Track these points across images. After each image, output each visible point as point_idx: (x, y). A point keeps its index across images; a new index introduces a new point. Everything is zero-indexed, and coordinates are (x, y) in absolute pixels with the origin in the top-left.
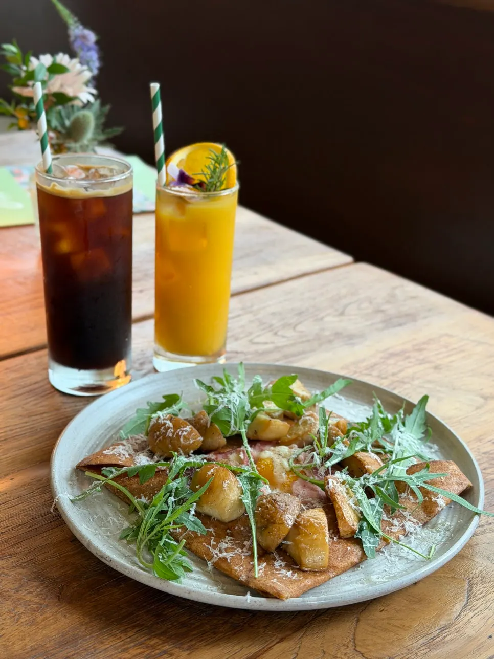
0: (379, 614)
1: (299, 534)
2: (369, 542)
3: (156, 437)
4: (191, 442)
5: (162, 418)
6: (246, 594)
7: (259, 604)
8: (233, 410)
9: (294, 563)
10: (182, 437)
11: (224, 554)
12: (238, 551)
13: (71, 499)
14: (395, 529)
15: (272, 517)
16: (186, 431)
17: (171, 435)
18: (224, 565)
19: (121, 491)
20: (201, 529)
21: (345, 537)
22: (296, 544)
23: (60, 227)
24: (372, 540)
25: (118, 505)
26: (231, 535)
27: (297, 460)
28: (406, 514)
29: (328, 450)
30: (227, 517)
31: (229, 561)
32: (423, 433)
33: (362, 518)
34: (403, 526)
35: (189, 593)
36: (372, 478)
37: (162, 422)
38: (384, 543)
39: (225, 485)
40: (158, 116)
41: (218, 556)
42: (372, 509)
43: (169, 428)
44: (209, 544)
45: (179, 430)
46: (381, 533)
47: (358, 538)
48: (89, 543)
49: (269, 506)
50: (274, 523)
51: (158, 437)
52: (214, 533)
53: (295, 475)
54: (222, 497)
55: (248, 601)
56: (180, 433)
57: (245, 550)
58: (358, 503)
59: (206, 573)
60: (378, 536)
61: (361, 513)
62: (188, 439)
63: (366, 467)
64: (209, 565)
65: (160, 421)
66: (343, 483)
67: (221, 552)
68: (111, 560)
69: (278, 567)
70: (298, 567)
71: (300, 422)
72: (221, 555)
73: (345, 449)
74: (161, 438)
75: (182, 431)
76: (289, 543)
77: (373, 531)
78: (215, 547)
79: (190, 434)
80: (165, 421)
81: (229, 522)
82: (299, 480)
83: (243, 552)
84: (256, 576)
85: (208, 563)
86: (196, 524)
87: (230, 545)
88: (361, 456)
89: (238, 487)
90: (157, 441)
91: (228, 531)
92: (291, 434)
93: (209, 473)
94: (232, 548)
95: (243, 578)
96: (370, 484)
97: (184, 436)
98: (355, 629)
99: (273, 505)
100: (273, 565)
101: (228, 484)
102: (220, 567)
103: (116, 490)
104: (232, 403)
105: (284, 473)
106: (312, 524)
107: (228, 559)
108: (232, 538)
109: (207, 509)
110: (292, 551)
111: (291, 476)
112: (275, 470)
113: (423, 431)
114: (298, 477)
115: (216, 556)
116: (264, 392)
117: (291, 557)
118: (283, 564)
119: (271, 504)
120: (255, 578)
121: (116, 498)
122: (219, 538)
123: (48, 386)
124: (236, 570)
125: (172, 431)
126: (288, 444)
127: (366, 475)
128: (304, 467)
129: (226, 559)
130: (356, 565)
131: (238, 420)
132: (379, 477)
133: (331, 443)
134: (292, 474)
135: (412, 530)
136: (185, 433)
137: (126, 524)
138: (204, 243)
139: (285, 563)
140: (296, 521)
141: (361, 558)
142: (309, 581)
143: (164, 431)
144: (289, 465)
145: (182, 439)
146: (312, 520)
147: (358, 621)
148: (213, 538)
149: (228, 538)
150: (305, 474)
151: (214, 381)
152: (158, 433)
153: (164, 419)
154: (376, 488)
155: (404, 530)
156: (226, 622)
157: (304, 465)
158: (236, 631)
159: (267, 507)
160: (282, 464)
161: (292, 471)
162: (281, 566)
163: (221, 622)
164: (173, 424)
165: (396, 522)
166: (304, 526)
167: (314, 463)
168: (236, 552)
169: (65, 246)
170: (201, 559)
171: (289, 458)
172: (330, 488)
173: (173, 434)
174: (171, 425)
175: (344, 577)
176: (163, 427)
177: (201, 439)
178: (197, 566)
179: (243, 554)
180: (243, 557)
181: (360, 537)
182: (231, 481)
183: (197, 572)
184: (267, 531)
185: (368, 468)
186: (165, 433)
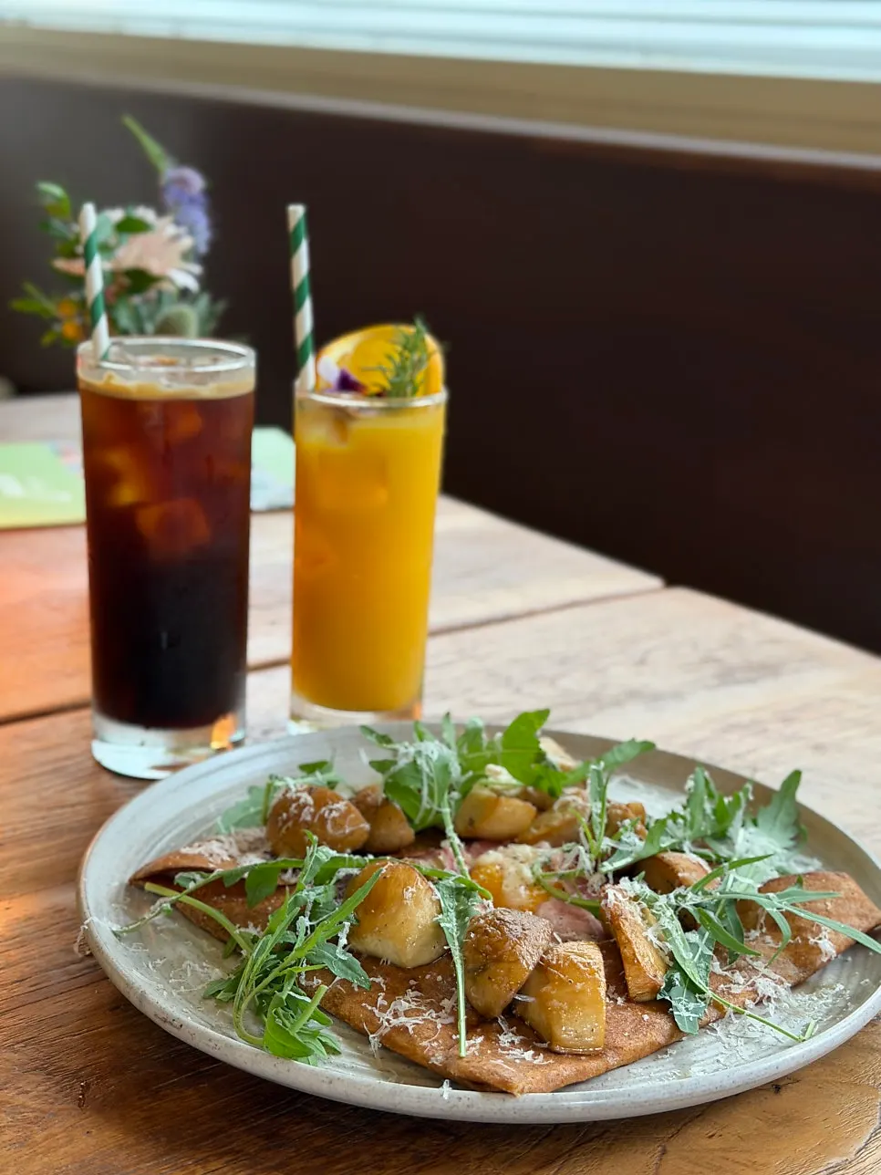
0: (705, 1142)
1: (547, 982)
2: (684, 1009)
3: (280, 824)
4: (347, 831)
5: (294, 789)
6: (441, 1085)
7: (467, 1103)
8: (426, 769)
9: (538, 1037)
10: (329, 822)
11: (403, 1019)
12: (430, 1014)
13: (114, 929)
14: (736, 990)
15: (496, 950)
16: (337, 810)
17: (309, 818)
18: (401, 1040)
20: (359, 978)
21: (638, 998)
22: (543, 1001)
23: (118, 458)
24: (692, 1006)
25: (205, 943)
26: (418, 988)
27: (547, 867)
28: (759, 965)
29: (606, 843)
30: (410, 957)
31: (411, 1032)
32: (792, 839)
33: (672, 964)
34: (754, 983)
35: (331, 1082)
36: (690, 895)
37: (294, 796)
38: (715, 1014)
39: (408, 895)
40: (301, 263)
41: (390, 1024)
42: (691, 951)
43: (305, 805)
44: (375, 1005)
45: (323, 809)
46: (709, 993)
47: (664, 1000)
48: (143, 996)
49: (490, 929)
50: (499, 960)
51: (285, 822)
52: (384, 986)
53: (543, 892)
54: (401, 917)
55: (446, 1096)
56: (326, 815)
57: (442, 1014)
58: (665, 935)
59: (367, 1057)
60: (703, 1000)
61: (671, 955)
62: (342, 826)
63: (680, 875)
64: (372, 1042)
65: (288, 795)
66: (636, 898)
67: (396, 1015)
68: (181, 1026)
69: (507, 1045)
70: (545, 1045)
71: (556, 807)
72: (394, 1022)
73: (641, 844)
74: (290, 824)
75: (331, 811)
76: (530, 999)
77: (693, 989)
78: (383, 1009)
79: (344, 815)
80: (299, 794)
81: (414, 968)
82: (553, 900)
83: (438, 1017)
84: (463, 1054)
85: (371, 1036)
86: (350, 968)
87: (413, 1005)
88: (670, 857)
89: (431, 899)
90: (284, 831)
91: (412, 982)
92: (537, 828)
94: (419, 1010)
95: (438, 1059)
96: (687, 905)
97: (334, 819)
98: (658, 1166)
99: (498, 928)
100: (498, 1041)
101: (413, 893)
102: (395, 1043)
103: (201, 918)
104: (424, 757)
105: (523, 888)
106: (573, 964)
107: (410, 1029)
108: (419, 994)
109: (371, 944)
110: (535, 1016)
111: (536, 893)
112: (505, 882)
113: (792, 835)
114: (548, 895)
115: (386, 1024)
116: (488, 748)
117: (532, 1028)
118: (517, 1040)
119: (495, 925)
120: (461, 1058)
121: (201, 931)
122: (393, 994)
123: (90, 763)
124: (425, 1048)
125: (312, 810)
126: (533, 842)
127: (678, 891)
128: (562, 877)
129: (406, 1029)
130: (659, 1050)
131: (436, 789)
132: (705, 894)
133: (612, 830)
134: (539, 889)
135: (770, 992)
136: (335, 814)
137: (217, 973)
138: (382, 495)
139: (521, 1037)
140: (542, 959)
141: (672, 1036)
142: (566, 1070)
143: (296, 812)
144: (533, 873)
145: (329, 827)
146: (573, 956)
147: (664, 1152)
148: (383, 994)
149: (411, 994)
150: (564, 890)
152: (285, 815)
153: (297, 791)
154: (699, 912)
155: (755, 992)
156: (403, 1151)
157: (561, 872)
158: (420, 1165)
159: (486, 931)
160: (519, 873)
161: (538, 883)
162: (513, 1042)
163: (393, 1149)
164: (313, 798)
165: (738, 977)
166: (557, 967)
167: (579, 868)
168: (426, 1016)
169: (127, 494)
170: (357, 1033)
171: (532, 862)
172: (610, 906)
173: (313, 815)
174: (310, 800)
175: (636, 1069)
176: (294, 805)
177: (367, 826)
178: (350, 1045)
179: (438, 1021)
180: (439, 1026)
181: (668, 998)
182: (418, 889)
183: (349, 1056)
184: (486, 975)
185: (683, 878)
186: (299, 815)
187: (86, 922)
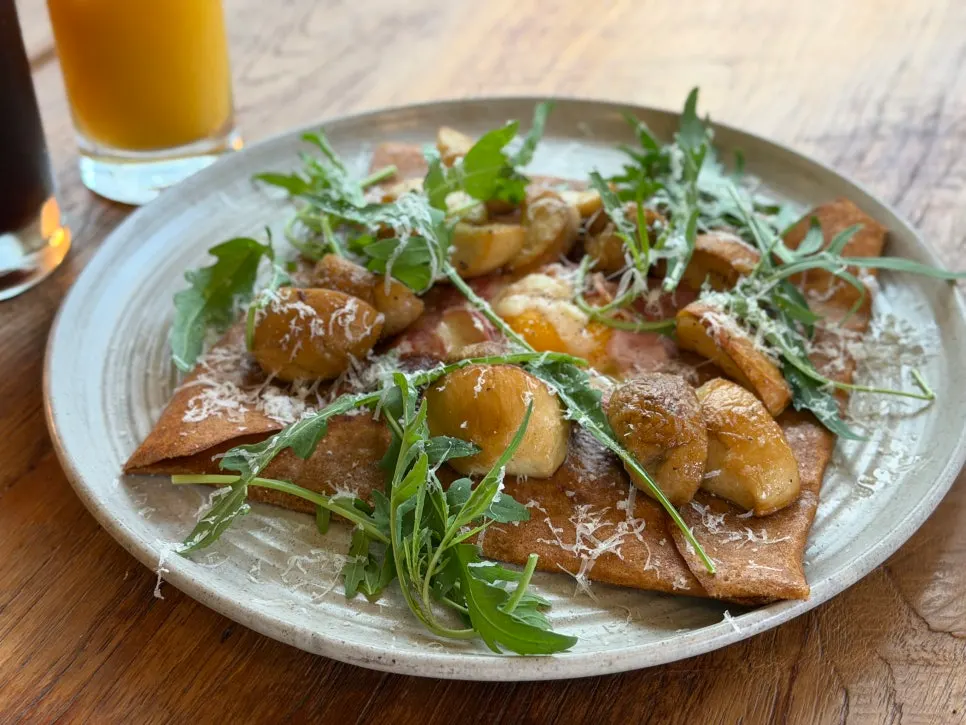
1: (728, 449)
2: (823, 409)
3: (285, 348)
4: (368, 332)
5: (278, 301)
6: (723, 618)
8: (429, 237)
9: (740, 509)
10: (347, 329)
11: (603, 547)
12: (621, 528)
13: (179, 550)
14: (838, 366)
15: (668, 434)
16: (349, 313)
17: (321, 332)
18: (614, 570)
19: (273, 491)
20: (516, 511)
22: (734, 471)
24: (824, 403)
26: (582, 500)
28: (831, 327)
29: (653, 256)
30: (551, 466)
31: (622, 558)
33: (786, 367)
34: (845, 353)
36: (757, 283)
37: (285, 310)
38: (842, 401)
41: (589, 555)
43: (309, 318)
44: (550, 535)
45: (334, 316)
46: (830, 383)
47: (803, 409)
48: (317, 640)
49: (646, 413)
50: (675, 446)
51: (291, 345)
52: (543, 510)
55: (738, 630)
56: (340, 322)
57: (632, 520)
58: (769, 341)
59: (583, 599)
60: (825, 391)
61: (782, 358)
62: (361, 329)
63: (734, 263)
64: (580, 581)
65: (278, 311)
67: (588, 543)
68: (394, 661)
69: (719, 531)
70: (750, 514)
71: (531, 215)
72: (596, 552)
73: (679, 242)
74: (299, 345)
75: (344, 316)
77: (813, 384)
78: (568, 539)
79: (359, 315)
80: (290, 306)
81: (555, 474)
82: (618, 333)
83: (630, 526)
84: (713, 570)
85: (576, 577)
86: (506, 507)
87: (596, 523)
89: (548, 397)
90: (294, 354)
91: (570, 494)
92: (529, 247)
93: (478, 388)
94: (607, 528)
95: (681, 583)
96: (765, 297)
97: (350, 325)
99: (655, 409)
100: (708, 531)
101: (530, 397)
102: (607, 575)
104: (421, 224)
105: (585, 332)
106: (741, 419)
107: (618, 552)
108: (590, 506)
110: (725, 486)
111: (597, 332)
112: (560, 331)
114: (612, 330)
115: (583, 556)
118: (721, 520)
119: (649, 408)
120: (712, 575)
122: (559, 515)
124: (652, 572)
125: (320, 321)
126: (534, 266)
127: (742, 281)
128: (620, 306)
129: (613, 556)
131: (441, 254)
134: (599, 327)
135: (862, 354)
136: (351, 319)
139: (723, 516)
140: (707, 424)
141: (828, 442)
143: (299, 328)
144: (585, 311)
145: (348, 334)
148: (547, 519)
149: (583, 509)
150: (625, 320)
151: (260, 183)
152: (286, 337)
153: (283, 303)
155: (852, 360)
157: (617, 301)
158: (697, 691)
159: (644, 417)
160: (565, 314)
161: (593, 321)
162: (719, 524)
164: (312, 307)
165: (830, 351)
166: (728, 427)
167: (636, 291)
168: (620, 532)
171: (572, 296)
173: (325, 327)
174: (310, 310)
176: (293, 322)
177: (380, 317)
178: (550, 591)
179: (636, 531)
180: (640, 538)
181: (804, 406)
182: (531, 389)
183: (561, 605)
184: (669, 466)
185: (739, 266)
186: (307, 330)
187: (160, 564)
